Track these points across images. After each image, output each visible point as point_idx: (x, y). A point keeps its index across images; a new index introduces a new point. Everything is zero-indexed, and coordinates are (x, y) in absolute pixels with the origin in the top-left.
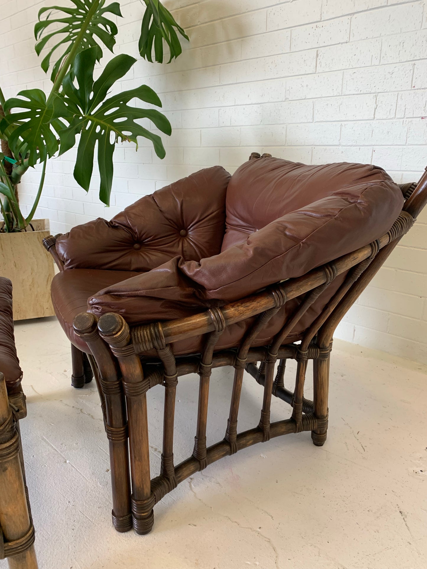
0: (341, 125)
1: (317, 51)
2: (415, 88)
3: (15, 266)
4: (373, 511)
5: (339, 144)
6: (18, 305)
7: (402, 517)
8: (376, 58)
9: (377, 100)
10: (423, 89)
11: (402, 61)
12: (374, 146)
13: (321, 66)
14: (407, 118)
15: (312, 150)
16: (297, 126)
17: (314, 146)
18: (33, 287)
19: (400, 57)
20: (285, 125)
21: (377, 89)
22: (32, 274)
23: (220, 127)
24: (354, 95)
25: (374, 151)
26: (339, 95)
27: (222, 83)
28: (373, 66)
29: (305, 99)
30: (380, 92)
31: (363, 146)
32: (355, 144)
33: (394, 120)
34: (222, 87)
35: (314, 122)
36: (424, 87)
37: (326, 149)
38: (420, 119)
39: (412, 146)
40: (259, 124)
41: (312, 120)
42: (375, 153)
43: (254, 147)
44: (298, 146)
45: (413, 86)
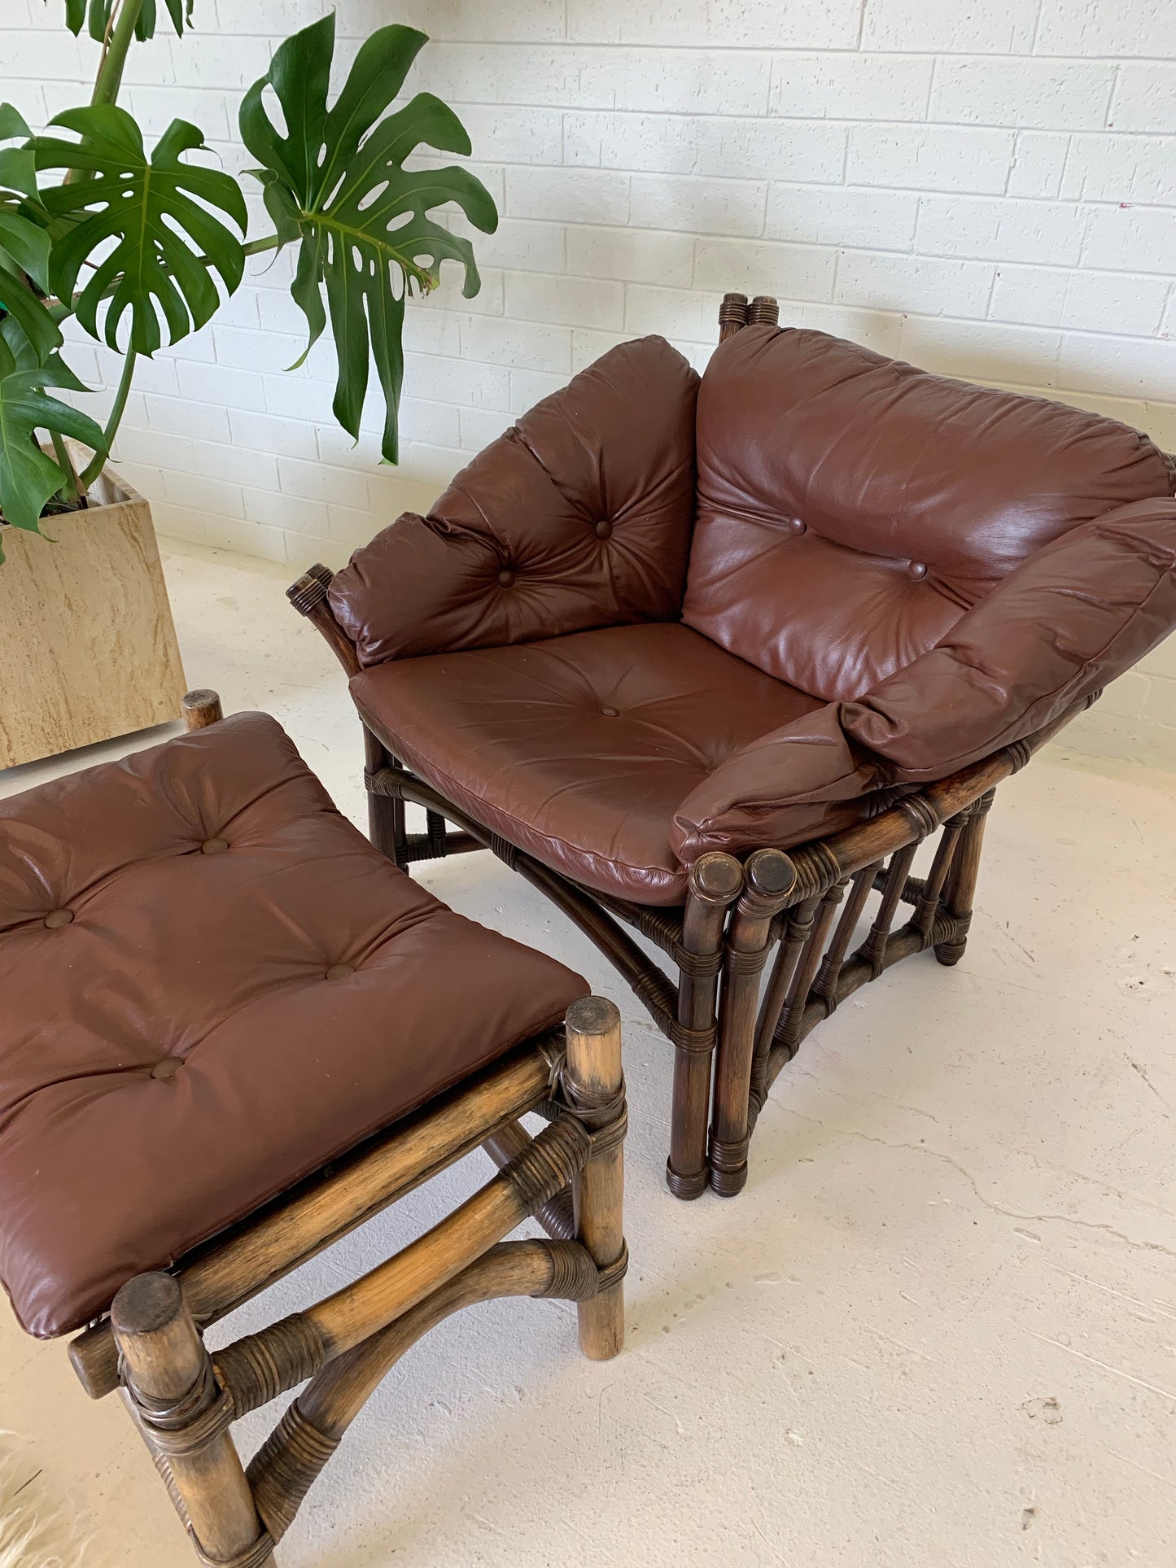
0: (919, 200)
2: (1113, 129)
3: (70, 607)
4: (1092, 1074)
5: (910, 248)
6: (88, 706)
7: (1140, 1074)
8: (1024, 35)
9: (1018, 146)
10: (1131, 133)
11: (1088, 55)
12: (997, 261)
13: (873, 33)
14: (1086, 202)
15: (837, 257)
16: (799, 190)
17: (843, 247)
18: (121, 654)
19: (1084, 41)
20: (763, 182)
21: (1019, 118)
22: (113, 621)
23: (566, 166)
24: (958, 124)
25: (999, 274)
26: (918, 119)
27: (571, 38)
28: (1016, 55)
29: (823, 119)
30: (1025, 125)
31: (970, 260)
32: (951, 253)
33: (1057, 204)
34: (574, 49)
35: (847, 184)
36: (1133, 130)
37: (873, 259)
38: (1118, 208)
39: (1091, 272)
40: (688, 172)
41: (841, 178)
42: (1001, 279)
43: (670, 233)
44: (803, 243)
45: (1109, 122)
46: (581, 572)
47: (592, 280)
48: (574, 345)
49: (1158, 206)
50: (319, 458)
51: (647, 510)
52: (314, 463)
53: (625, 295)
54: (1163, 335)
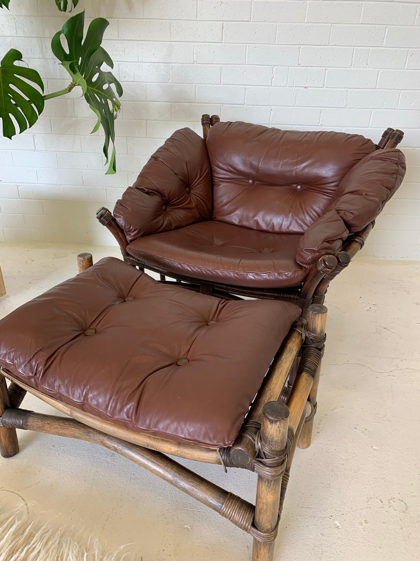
0: (245, 88)
1: (223, 24)
2: (301, 65)
4: (376, 333)
5: (244, 103)
7: (387, 330)
8: (272, 38)
9: (274, 71)
10: (306, 67)
11: (291, 44)
12: (271, 106)
13: (226, 37)
14: (295, 87)
15: (221, 107)
16: (206, 86)
17: (222, 104)
19: (290, 40)
20: (193, 84)
21: (273, 63)
24: (255, 65)
26: (243, 64)
27: (121, 38)
28: (270, 44)
29: (212, 64)
30: (275, 65)
31: (263, 106)
32: (256, 104)
33: (287, 88)
34: (122, 41)
35: (222, 84)
36: (306, 66)
37: (232, 107)
38: (304, 88)
39: (298, 107)
40: (167, 82)
41: (220, 82)
42: (273, 111)
43: (162, 103)
44: (208, 103)
45: (299, 64)
46: (188, 204)
47: (133, 120)
48: (128, 144)
49: (315, 87)
50: (19, 197)
51: (201, 182)
52: (17, 199)
53: (146, 125)
54: (321, 125)
